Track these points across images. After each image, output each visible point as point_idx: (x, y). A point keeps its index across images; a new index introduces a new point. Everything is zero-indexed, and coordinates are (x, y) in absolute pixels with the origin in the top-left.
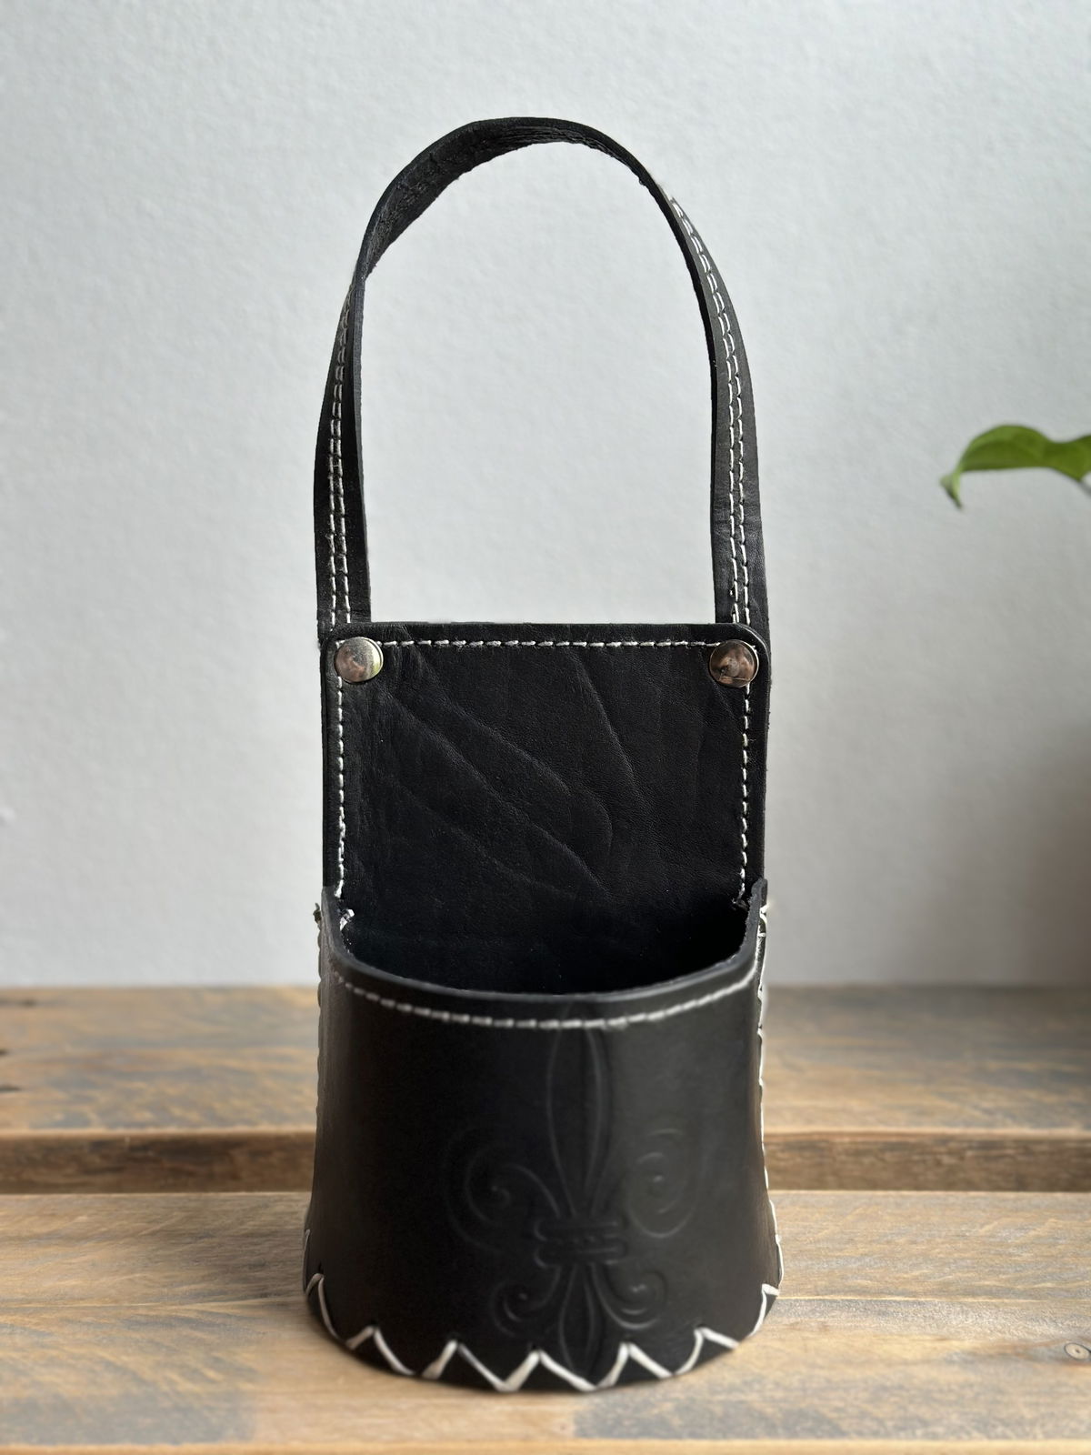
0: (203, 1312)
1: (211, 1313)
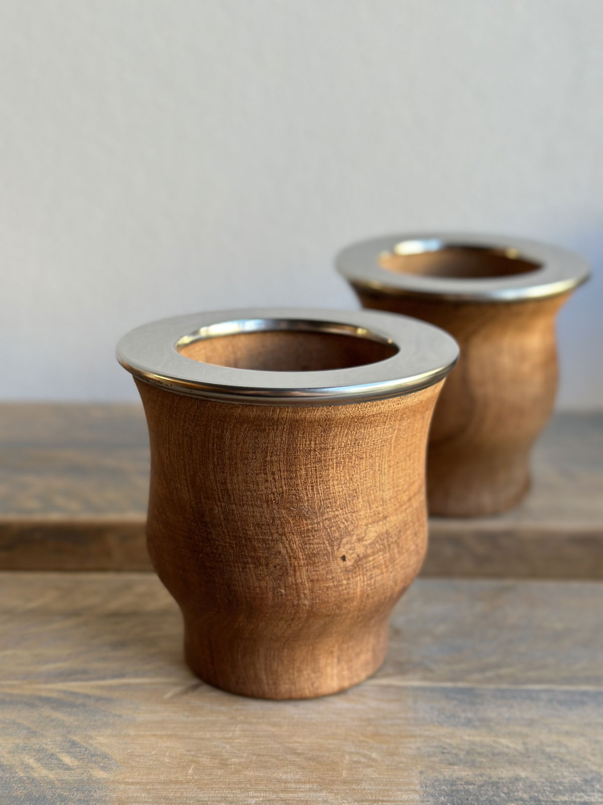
0: (65, 692)
1: (73, 694)
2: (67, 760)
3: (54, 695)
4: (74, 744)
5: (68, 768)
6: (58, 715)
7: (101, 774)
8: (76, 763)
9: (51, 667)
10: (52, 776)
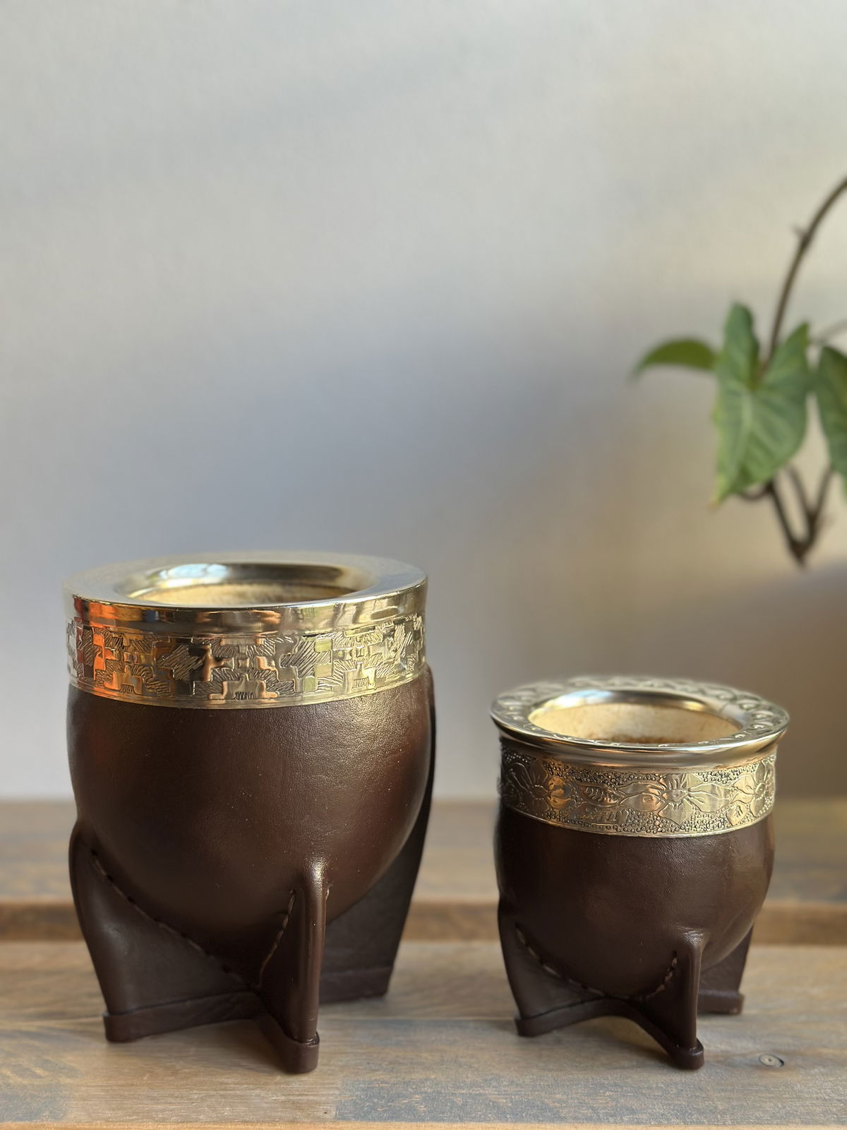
0: (42, 1027)
1: (49, 1028)
2: (39, 1071)
3: (33, 1029)
4: (47, 1061)
5: (40, 1077)
6: (36, 1043)
7: (68, 1081)
8: (47, 1073)
9: (32, 1010)
10: (25, 1082)
